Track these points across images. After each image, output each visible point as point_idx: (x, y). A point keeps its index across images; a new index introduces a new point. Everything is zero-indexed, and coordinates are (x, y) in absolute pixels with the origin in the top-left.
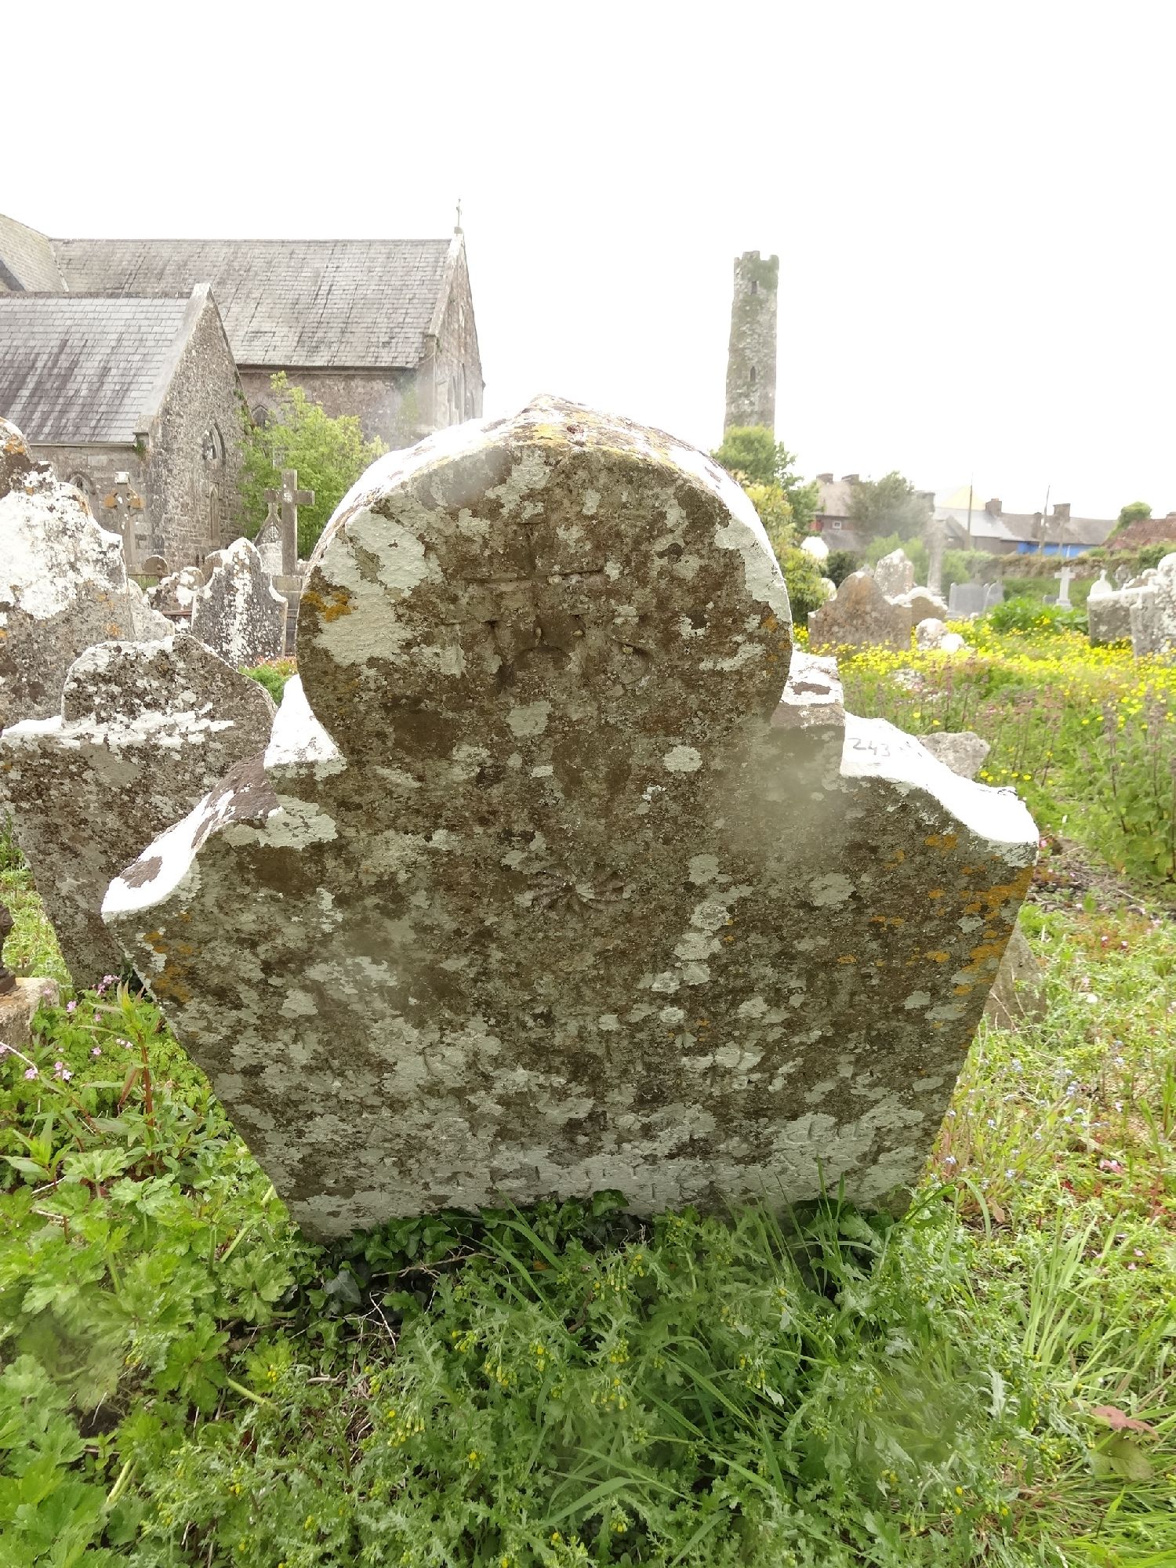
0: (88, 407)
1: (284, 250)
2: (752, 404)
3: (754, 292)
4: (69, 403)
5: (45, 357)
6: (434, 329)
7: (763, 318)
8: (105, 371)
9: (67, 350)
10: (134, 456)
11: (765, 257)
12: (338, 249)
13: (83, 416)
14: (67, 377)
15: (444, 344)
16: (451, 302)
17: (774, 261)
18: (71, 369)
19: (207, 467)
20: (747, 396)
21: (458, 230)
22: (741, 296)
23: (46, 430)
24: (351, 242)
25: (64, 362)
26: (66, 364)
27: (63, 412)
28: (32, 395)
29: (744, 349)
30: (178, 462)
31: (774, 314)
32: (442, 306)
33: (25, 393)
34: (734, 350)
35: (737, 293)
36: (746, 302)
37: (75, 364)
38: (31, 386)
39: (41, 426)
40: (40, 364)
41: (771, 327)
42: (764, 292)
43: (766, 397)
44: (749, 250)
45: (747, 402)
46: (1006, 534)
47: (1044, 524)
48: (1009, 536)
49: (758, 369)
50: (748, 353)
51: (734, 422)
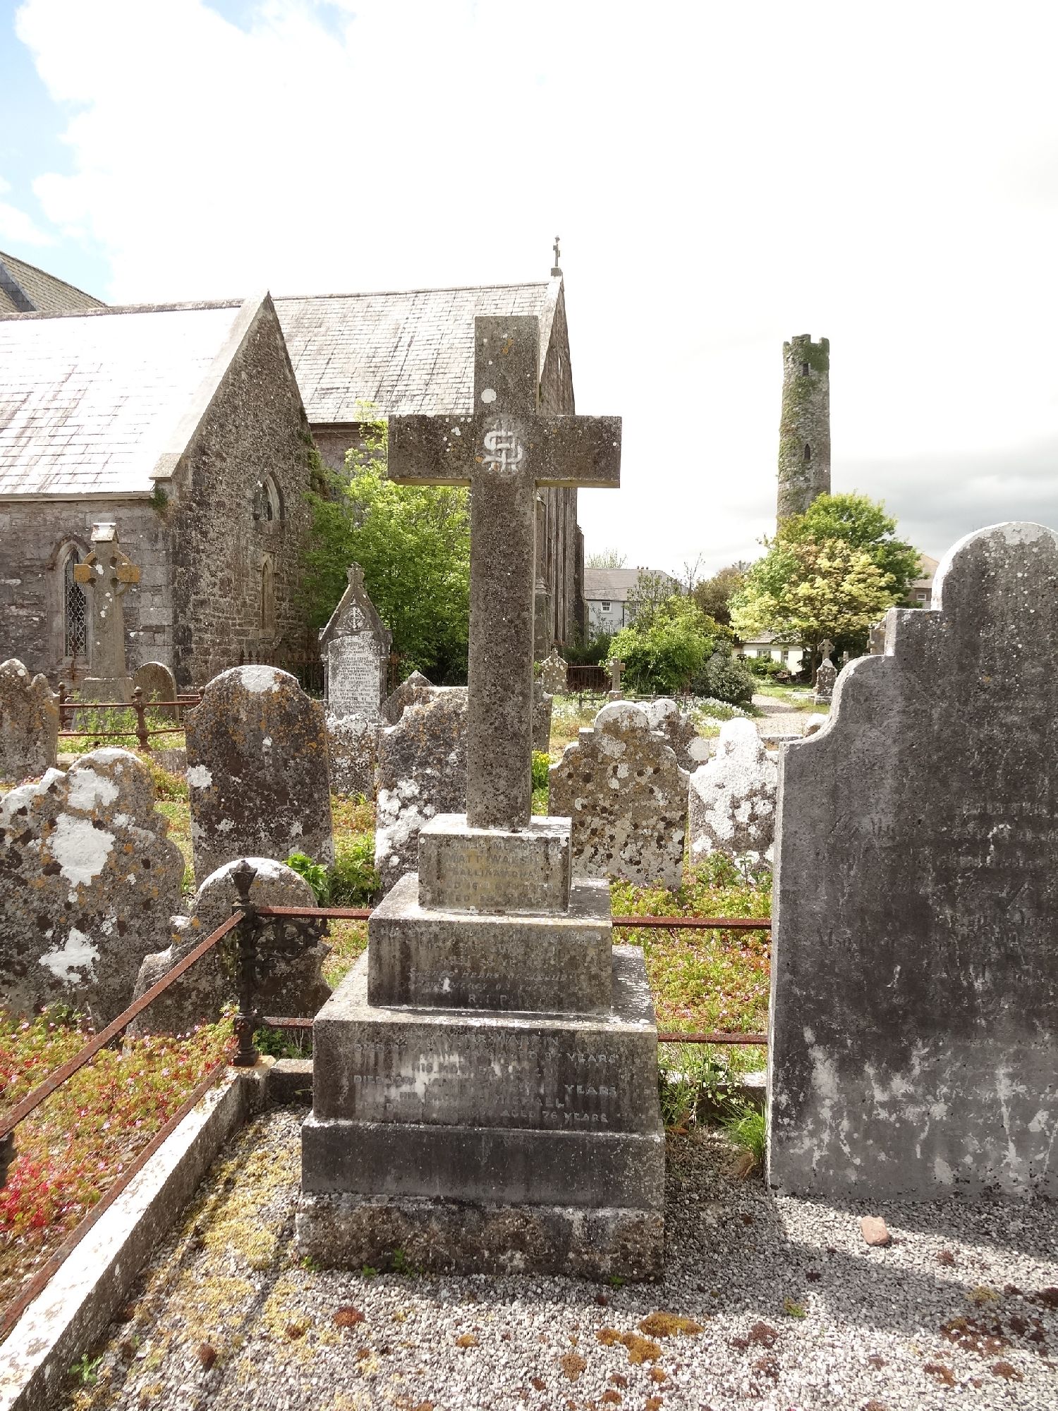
2: (807, 480)
3: (806, 374)
5: (45, 388)
7: (816, 398)
9: (75, 377)
10: (150, 512)
11: (815, 340)
17: (825, 342)
18: (76, 401)
19: (258, 529)
20: (803, 473)
21: (556, 272)
22: (793, 379)
24: (434, 291)
25: (68, 392)
26: (71, 395)
29: (796, 428)
30: (217, 522)
31: (827, 394)
32: (543, 350)
34: (789, 430)
35: (788, 376)
36: (798, 384)
37: (81, 394)
40: (36, 396)
41: (825, 406)
42: (816, 372)
43: (821, 472)
44: (800, 334)
45: (802, 479)
49: (813, 446)
50: (801, 432)
51: (790, 499)
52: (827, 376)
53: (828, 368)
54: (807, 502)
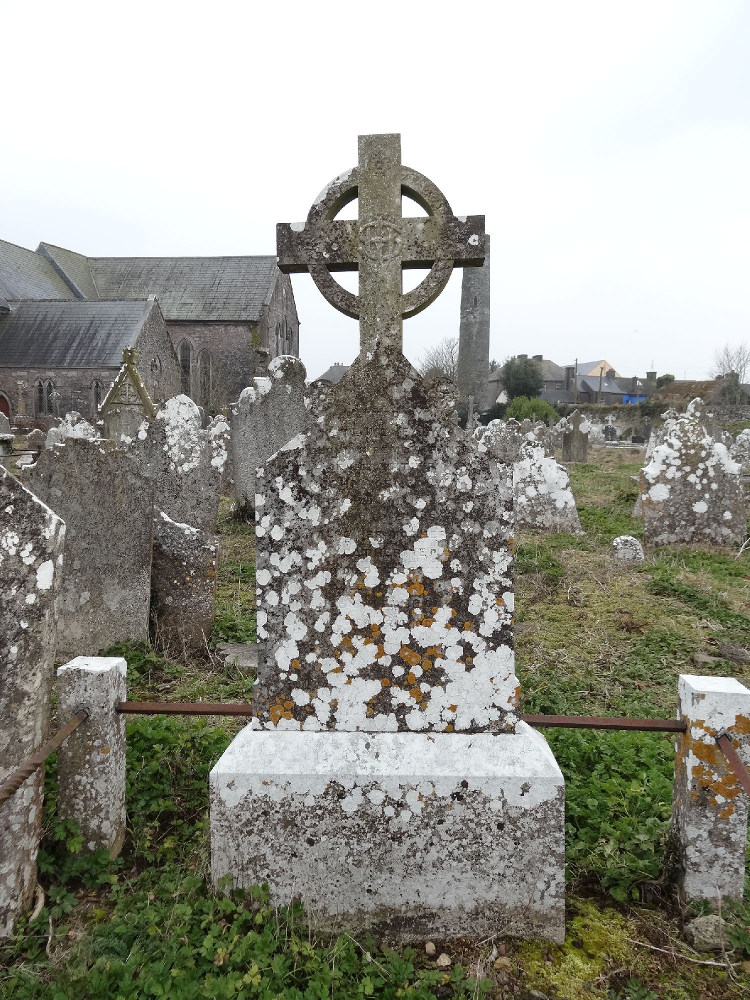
0: (102, 350)
1: (199, 262)
2: (475, 317)
4: (94, 349)
6: (267, 302)
7: (481, 270)
8: (110, 334)
12: (224, 262)
13: (99, 356)
14: (92, 338)
15: (273, 308)
16: (277, 287)
19: (153, 374)
20: (472, 313)
24: (231, 257)
27: (91, 353)
28: (78, 345)
29: (470, 287)
31: (488, 267)
32: (272, 290)
33: (75, 344)
34: (466, 288)
38: (77, 341)
39: (81, 360)
41: (486, 274)
43: (484, 313)
45: (472, 317)
46: (617, 390)
47: (639, 383)
48: (618, 391)
49: (479, 298)
50: (472, 289)
51: (465, 328)
54: (475, 330)
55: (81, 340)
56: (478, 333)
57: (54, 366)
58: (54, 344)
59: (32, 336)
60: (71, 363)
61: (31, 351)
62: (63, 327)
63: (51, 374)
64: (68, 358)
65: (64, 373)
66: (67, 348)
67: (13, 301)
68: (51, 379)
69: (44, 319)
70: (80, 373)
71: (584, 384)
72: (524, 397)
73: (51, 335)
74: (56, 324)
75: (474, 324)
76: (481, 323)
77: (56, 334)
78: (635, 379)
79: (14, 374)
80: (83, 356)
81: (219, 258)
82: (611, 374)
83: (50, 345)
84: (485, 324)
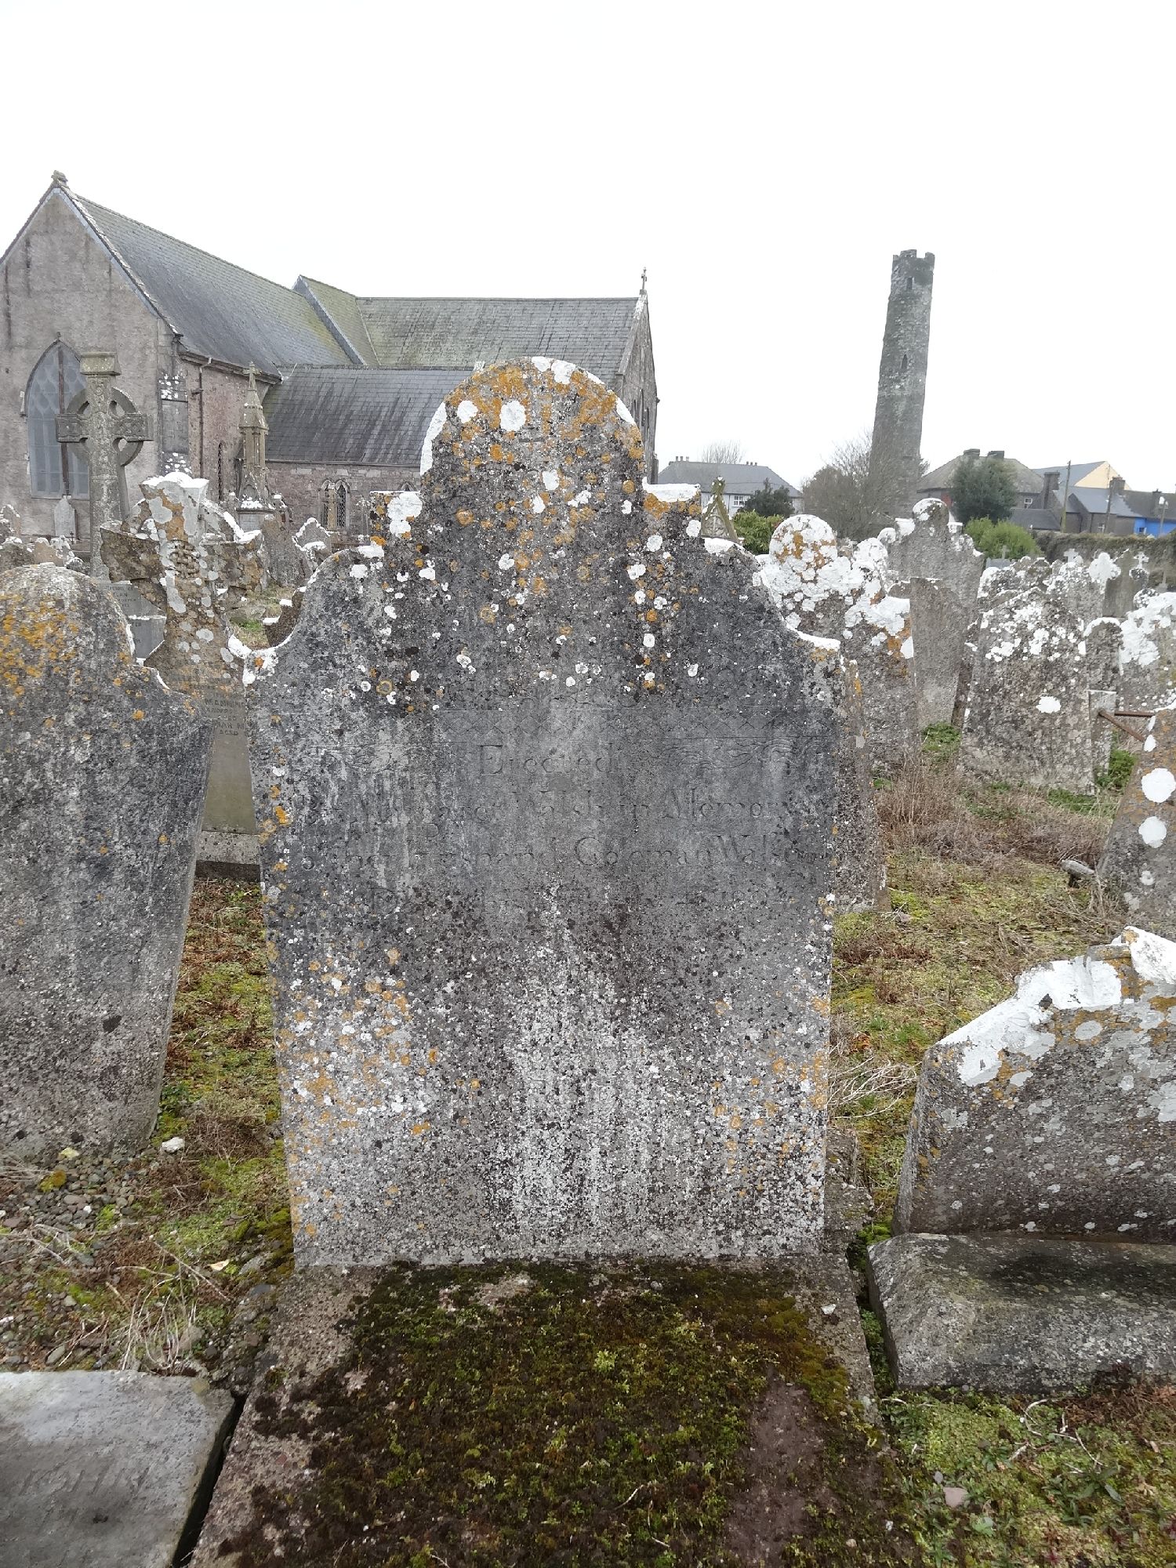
0: (414, 441)
1: (518, 307)
2: (902, 388)
3: (910, 287)
4: (401, 440)
5: (386, 409)
6: (623, 370)
7: (917, 311)
8: (422, 418)
9: (399, 405)
11: (921, 255)
12: (556, 307)
14: (400, 422)
15: (628, 378)
16: (635, 346)
17: (930, 258)
18: (401, 418)
20: (898, 381)
21: (643, 292)
22: (897, 292)
23: (389, 456)
24: (566, 300)
25: (397, 414)
26: (399, 415)
27: (398, 445)
28: (379, 434)
29: (898, 339)
31: (928, 307)
32: (628, 353)
33: (376, 432)
34: (890, 340)
35: (894, 288)
36: (902, 296)
37: (404, 413)
38: (379, 427)
39: (386, 453)
40: (383, 414)
41: (925, 319)
42: (919, 287)
43: (916, 382)
44: (907, 249)
45: (897, 387)
46: (1126, 511)
47: (1162, 500)
48: (1128, 512)
49: (910, 357)
50: (901, 342)
51: (885, 405)
52: (930, 290)
53: (931, 282)
54: (900, 408)
55: (384, 426)
56: (905, 413)
57: (349, 461)
58: (347, 431)
59: (316, 418)
60: (372, 459)
61: (315, 439)
62: (356, 408)
63: (344, 472)
64: (368, 452)
65: (362, 472)
66: (366, 436)
67: (286, 367)
68: (343, 480)
69: (330, 393)
70: (386, 472)
71: (1073, 500)
72: (986, 520)
73: (342, 417)
74: (346, 402)
75: (900, 399)
76: (911, 398)
77: (348, 417)
78: (1157, 494)
79: (293, 472)
80: (389, 447)
81: (548, 300)
82: (1117, 484)
83: (341, 433)
84: (916, 399)
